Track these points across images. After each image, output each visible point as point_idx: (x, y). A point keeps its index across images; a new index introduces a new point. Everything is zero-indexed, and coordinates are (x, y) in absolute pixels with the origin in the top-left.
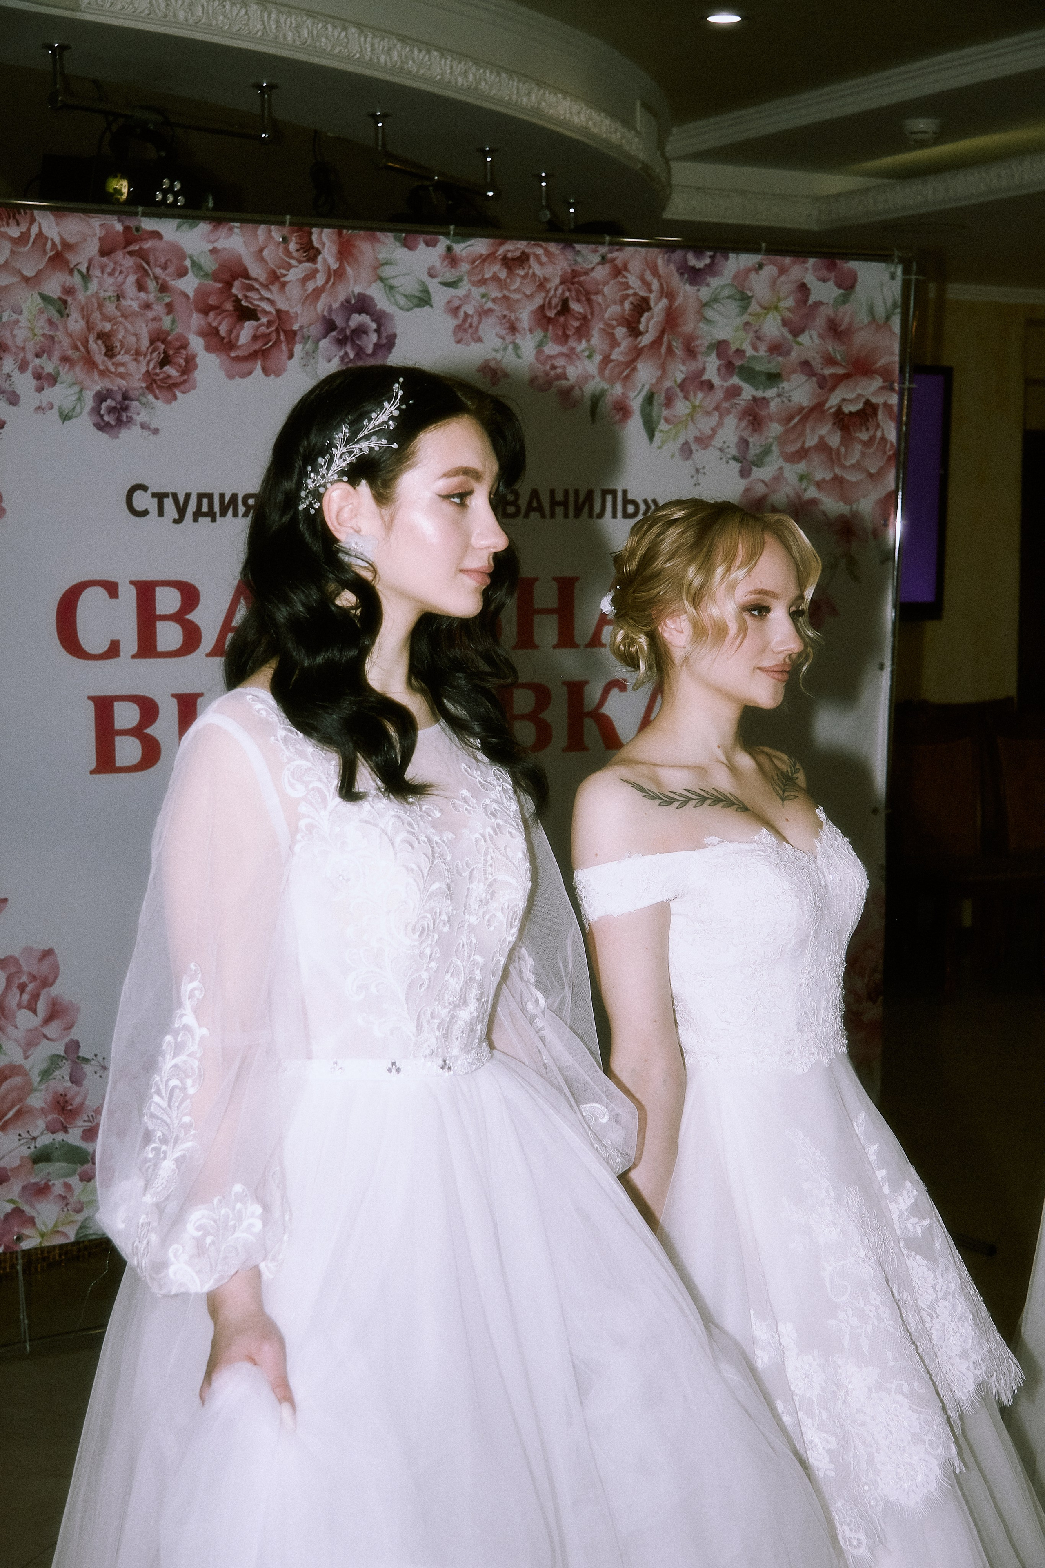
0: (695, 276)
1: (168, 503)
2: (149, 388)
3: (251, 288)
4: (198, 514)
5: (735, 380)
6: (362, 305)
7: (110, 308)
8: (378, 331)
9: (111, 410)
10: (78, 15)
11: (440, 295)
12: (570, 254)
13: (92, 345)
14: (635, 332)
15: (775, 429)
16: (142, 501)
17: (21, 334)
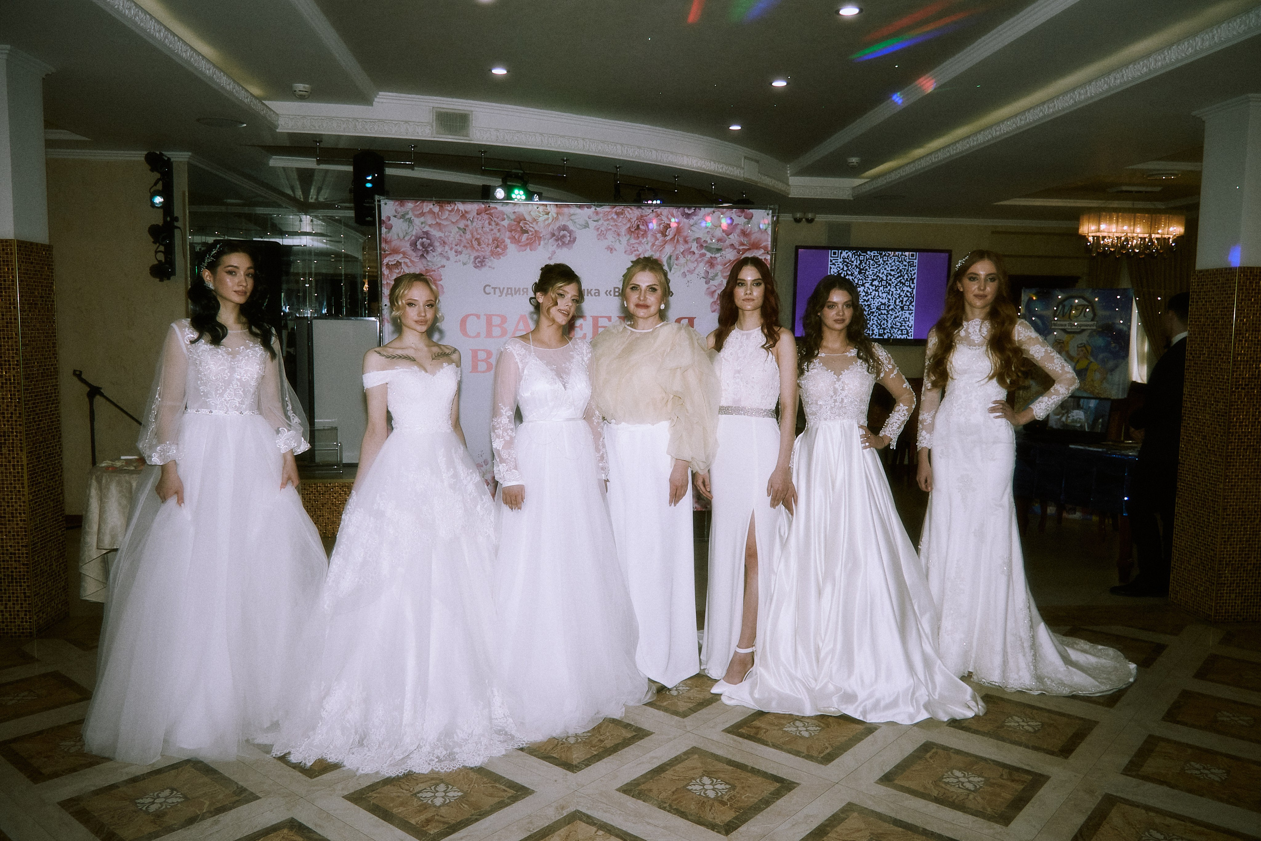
0: (688, 216)
1: (497, 290)
2: (492, 255)
3: (527, 224)
4: (507, 294)
5: (703, 251)
6: (565, 228)
7: (480, 231)
8: (570, 236)
9: (479, 262)
10: (472, 142)
11: (592, 224)
12: (640, 210)
13: (473, 242)
14: (664, 235)
15: (720, 267)
16: (488, 289)
17: (451, 239)
